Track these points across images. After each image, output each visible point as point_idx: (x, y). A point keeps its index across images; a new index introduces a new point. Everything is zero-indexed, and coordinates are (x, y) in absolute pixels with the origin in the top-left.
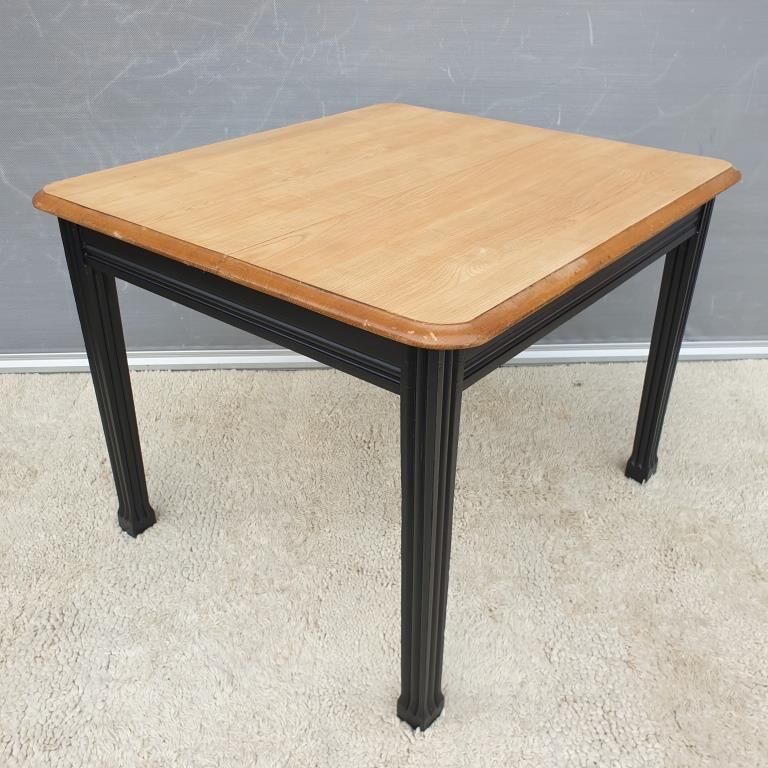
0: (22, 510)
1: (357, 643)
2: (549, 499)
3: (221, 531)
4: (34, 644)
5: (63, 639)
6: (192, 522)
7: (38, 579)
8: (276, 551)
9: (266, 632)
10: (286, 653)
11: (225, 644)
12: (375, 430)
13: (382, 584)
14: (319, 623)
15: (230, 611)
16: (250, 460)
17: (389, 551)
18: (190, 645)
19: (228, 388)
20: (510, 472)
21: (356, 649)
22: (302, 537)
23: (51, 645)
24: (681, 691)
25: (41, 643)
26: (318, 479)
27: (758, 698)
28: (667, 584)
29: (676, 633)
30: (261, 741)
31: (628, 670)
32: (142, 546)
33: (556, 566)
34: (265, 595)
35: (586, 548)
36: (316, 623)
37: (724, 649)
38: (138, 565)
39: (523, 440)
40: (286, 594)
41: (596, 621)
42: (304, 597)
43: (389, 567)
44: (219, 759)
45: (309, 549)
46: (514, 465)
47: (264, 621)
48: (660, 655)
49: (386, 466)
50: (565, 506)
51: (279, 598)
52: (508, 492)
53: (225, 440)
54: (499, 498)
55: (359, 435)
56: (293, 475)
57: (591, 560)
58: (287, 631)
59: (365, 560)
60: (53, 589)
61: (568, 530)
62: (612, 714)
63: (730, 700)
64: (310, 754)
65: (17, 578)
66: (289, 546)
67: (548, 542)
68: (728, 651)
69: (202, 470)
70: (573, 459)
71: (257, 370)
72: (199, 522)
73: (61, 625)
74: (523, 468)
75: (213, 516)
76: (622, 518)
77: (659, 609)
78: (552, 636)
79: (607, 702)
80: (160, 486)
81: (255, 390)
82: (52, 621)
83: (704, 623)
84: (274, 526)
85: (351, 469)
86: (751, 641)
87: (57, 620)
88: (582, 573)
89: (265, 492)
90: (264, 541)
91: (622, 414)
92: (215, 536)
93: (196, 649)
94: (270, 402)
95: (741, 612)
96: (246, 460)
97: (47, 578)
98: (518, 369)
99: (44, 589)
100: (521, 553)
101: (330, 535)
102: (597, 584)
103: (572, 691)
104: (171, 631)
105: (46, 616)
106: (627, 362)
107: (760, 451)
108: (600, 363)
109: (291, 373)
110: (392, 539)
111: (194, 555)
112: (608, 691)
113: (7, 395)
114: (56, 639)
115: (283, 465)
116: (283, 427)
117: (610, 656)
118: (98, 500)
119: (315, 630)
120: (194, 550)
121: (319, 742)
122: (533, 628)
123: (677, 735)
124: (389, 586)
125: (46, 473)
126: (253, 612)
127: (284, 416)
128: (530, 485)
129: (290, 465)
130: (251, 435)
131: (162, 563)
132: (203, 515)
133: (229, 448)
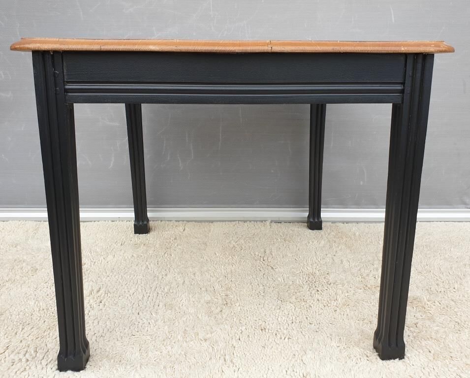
0: (21, 289)
3: (161, 303)
4: (10, 371)
5: (33, 368)
6: (140, 298)
7: (23, 329)
8: (200, 317)
9: (193, 367)
11: (160, 374)
12: (268, 252)
13: (281, 338)
14: (234, 361)
15: (165, 352)
16: (182, 266)
17: (284, 318)
20: (365, 275)
22: (219, 309)
23: (22, 372)
25: (15, 371)
26: (229, 276)
32: (103, 311)
33: (411, 329)
34: (192, 342)
35: (431, 319)
36: (232, 361)
38: (99, 322)
40: (208, 343)
41: (454, 365)
42: (222, 344)
43: (285, 327)
45: (224, 316)
46: (367, 271)
47: (190, 359)
49: (277, 270)
51: (203, 345)
52: (366, 286)
53: (166, 255)
54: (360, 289)
55: (257, 253)
57: (438, 326)
58: (209, 366)
59: (267, 323)
60: (33, 335)
61: (415, 308)
65: (7, 328)
66: (210, 313)
69: (149, 270)
71: (188, 221)
72: (145, 298)
73: (33, 358)
74: (374, 273)
75: (155, 295)
76: (452, 302)
80: (120, 277)
81: (186, 231)
82: (27, 355)
85: (253, 271)
87: (31, 355)
89: (193, 283)
90: (192, 310)
91: (434, 246)
92: (156, 307)
94: (196, 238)
96: (179, 266)
97: (30, 328)
99: (26, 335)
101: (239, 308)
102: (447, 341)
104: (119, 364)
105: (23, 353)
109: (211, 224)
110: (285, 311)
111: (140, 317)
113: (27, 231)
114: (28, 368)
115: (205, 268)
116: (205, 250)
119: (231, 365)
120: (140, 314)
122: (405, 368)
124: (286, 339)
125: (43, 270)
126: (183, 353)
127: (205, 244)
129: (210, 268)
130: (184, 253)
131: (116, 321)
132: (148, 294)
133: (169, 259)
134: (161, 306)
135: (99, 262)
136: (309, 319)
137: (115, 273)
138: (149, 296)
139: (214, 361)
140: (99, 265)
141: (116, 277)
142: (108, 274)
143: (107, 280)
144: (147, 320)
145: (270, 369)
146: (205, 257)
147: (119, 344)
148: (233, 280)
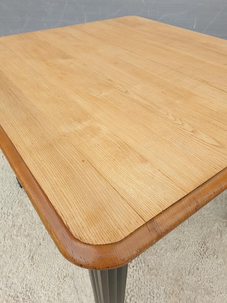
28: (197, 265)
51: (25, 240)
77: (188, 279)
132: (14, 192)
134: (16, 202)
144: (4, 214)
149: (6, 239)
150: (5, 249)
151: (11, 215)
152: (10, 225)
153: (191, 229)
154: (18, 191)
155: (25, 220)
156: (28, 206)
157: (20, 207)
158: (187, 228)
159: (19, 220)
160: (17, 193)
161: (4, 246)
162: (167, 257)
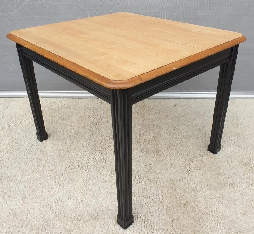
1: (70, 190)
2: (152, 144)
3: (39, 150)
6: (30, 146)
8: (54, 157)
9: (42, 184)
10: (45, 191)
11: (27, 187)
12: (101, 119)
13: (85, 170)
14: (59, 182)
15: (32, 176)
18: (15, 186)
19: (57, 104)
20: (142, 134)
21: (69, 191)
22: (64, 153)
24: (177, 214)
26: (76, 134)
27: (205, 218)
28: (185, 176)
29: (183, 193)
30: (26, 220)
31: (160, 205)
32: (12, 154)
33: (147, 167)
34: (45, 172)
35: (160, 162)
36: (58, 182)
37: (198, 200)
38: (8, 159)
39: (150, 124)
41: (155, 187)
42: (58, 173)
44: (10, 226)
45: (65, 157)
46: (144, 132)
47: (42, 180)
48: (174, 201)
49: (100, 131)
50: (157, 147)
51: (50, 173)
52: (139, 141)
53: (50, 120)
54: (135, 143)
55: (95, 120)
56: (68, 133)
57: (160, 166)
58: (48, 184)
59: (82, 162)
61: (156, 155)
62: (150, 220)
63: (194, 218)
64: (41, 226)
66: (59, 156)
67: (147, 159)
68: (200, 201)
70: (165, 131)
71: (69, 98)
72: (33, 147)
74: (147, 133)
76: (176, 152)
77: (179, 184)
78: (137, 191)
79: (149, 216)
81: (65, 105)
83: (194, 190)
84: (56, 149)
85: (88, 132)
86: (209, 198)
88: (156, 170)
89: (57, 138)
90: (51, 154)
93: (17, 188)
94: (69, 109)
95: (209, 187)
96: (55, 127)
98: (157, 100)
100: (136, 162)
101: (73, 153)
102: (160, 174)
103: (138, 211)
104: (11, 182)
106: (196, 99)
107: (235, 131)
108: (186, 99)
109: (80, 99)
110: (94, 156)
111: (27, 157)
112: (150, 212)
115: (66, 129)
116: (71, 117)
117: (155, 199)
118: (4, 138)
121: (45, 222)
123: (170, 229)
126: (40, 177)
127: (72, 113)
128: (148, 139)
129: (69, 129)
130: (60, 119)
131: (16, 159)
132: (35, 144)
133: (51, 123)
134: (38, 151)
135: (17, 125)
136: (103, 160)
137: (23, 132)
138: (35, 145)
139: (51, 181)
140: (17, 126)
141: (23, 134)
142: (20, 132)
143: (18, 135)
144: (30, 159)
145: (74, 186)
146: (69, 123)
147: (14, 171)
148: (77, 136)
149: (34, 174)
150: (35, 180)
151: (35, 159)
152: (36, 165)
153: (180, 156)
154: (38, 144)
155: (47, 161)
156: (49, 152)
157: (42, 153)
158: (176, 156)
159: (42, 162)
160: (38, 145)
161: (34, 178)
162: (163, 174)
